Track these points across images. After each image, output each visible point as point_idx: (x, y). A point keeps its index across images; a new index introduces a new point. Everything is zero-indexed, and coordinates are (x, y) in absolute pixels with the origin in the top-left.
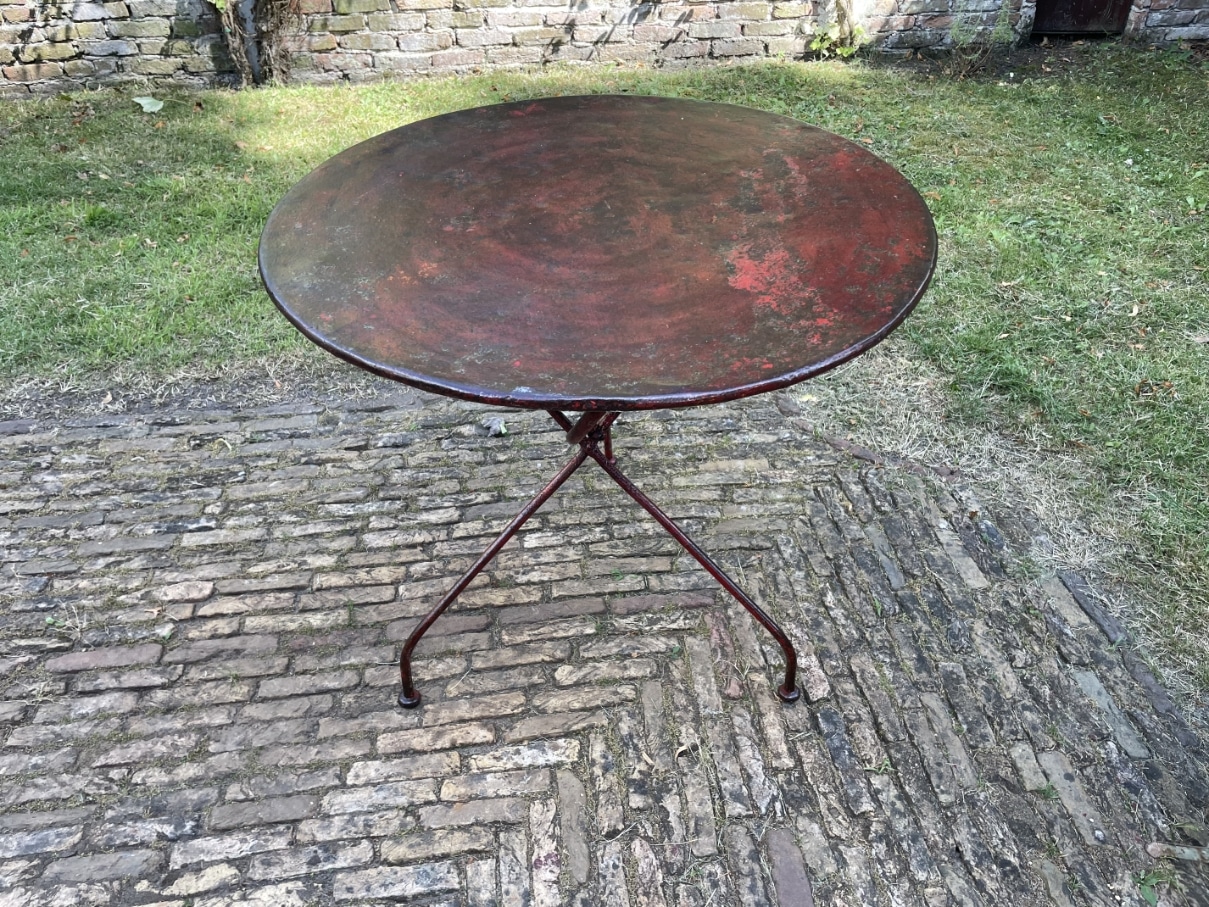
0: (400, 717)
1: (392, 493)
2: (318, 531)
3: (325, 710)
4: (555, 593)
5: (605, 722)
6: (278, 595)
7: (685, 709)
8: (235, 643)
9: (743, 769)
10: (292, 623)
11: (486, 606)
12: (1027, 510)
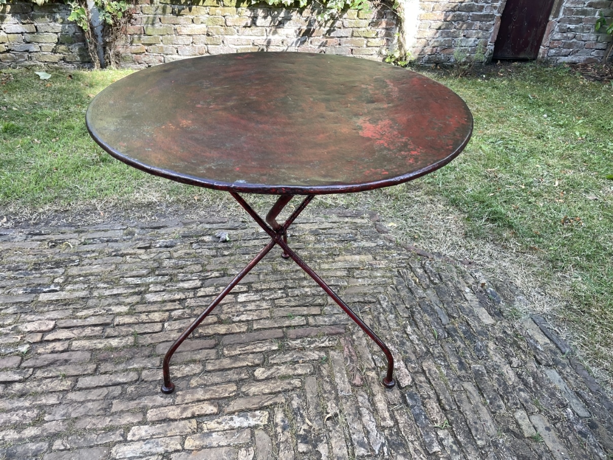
0: (162, 399)
1: (163, 272)
2: (119, 292)
3: (116, 395)
4: (255, 327)
5: (284, 401)
6: (93, 328)
7: (330, 392)
8: (65, 356)
9: (364, 427)
10: (100, 344)
11: (215, 334)
12: (512, 283)
